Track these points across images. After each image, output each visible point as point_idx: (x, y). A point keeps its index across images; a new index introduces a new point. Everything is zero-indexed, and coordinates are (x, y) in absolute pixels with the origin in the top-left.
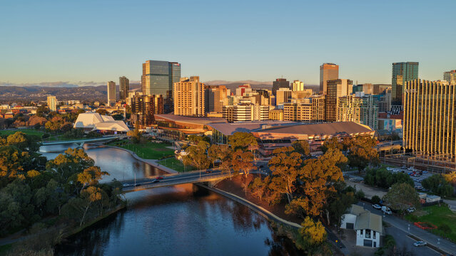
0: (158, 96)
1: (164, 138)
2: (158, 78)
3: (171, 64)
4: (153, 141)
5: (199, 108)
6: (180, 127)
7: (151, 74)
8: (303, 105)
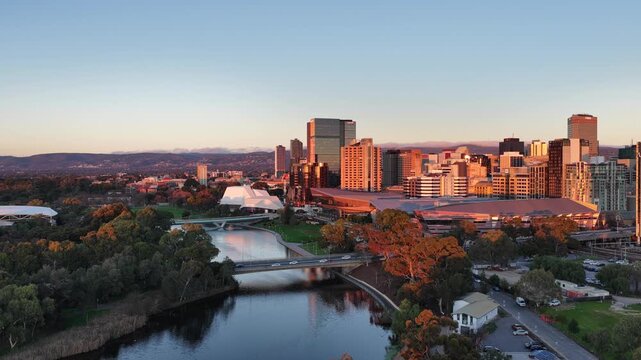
0: (321, 165)
1: (321, 218)
2: (325, 141)
3: (342, 122)
4: (308, 222)
5: (372, 180)
6: (339, 204)
7: (317, 137)
8: (518, 176)
